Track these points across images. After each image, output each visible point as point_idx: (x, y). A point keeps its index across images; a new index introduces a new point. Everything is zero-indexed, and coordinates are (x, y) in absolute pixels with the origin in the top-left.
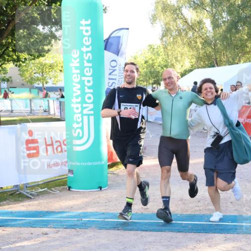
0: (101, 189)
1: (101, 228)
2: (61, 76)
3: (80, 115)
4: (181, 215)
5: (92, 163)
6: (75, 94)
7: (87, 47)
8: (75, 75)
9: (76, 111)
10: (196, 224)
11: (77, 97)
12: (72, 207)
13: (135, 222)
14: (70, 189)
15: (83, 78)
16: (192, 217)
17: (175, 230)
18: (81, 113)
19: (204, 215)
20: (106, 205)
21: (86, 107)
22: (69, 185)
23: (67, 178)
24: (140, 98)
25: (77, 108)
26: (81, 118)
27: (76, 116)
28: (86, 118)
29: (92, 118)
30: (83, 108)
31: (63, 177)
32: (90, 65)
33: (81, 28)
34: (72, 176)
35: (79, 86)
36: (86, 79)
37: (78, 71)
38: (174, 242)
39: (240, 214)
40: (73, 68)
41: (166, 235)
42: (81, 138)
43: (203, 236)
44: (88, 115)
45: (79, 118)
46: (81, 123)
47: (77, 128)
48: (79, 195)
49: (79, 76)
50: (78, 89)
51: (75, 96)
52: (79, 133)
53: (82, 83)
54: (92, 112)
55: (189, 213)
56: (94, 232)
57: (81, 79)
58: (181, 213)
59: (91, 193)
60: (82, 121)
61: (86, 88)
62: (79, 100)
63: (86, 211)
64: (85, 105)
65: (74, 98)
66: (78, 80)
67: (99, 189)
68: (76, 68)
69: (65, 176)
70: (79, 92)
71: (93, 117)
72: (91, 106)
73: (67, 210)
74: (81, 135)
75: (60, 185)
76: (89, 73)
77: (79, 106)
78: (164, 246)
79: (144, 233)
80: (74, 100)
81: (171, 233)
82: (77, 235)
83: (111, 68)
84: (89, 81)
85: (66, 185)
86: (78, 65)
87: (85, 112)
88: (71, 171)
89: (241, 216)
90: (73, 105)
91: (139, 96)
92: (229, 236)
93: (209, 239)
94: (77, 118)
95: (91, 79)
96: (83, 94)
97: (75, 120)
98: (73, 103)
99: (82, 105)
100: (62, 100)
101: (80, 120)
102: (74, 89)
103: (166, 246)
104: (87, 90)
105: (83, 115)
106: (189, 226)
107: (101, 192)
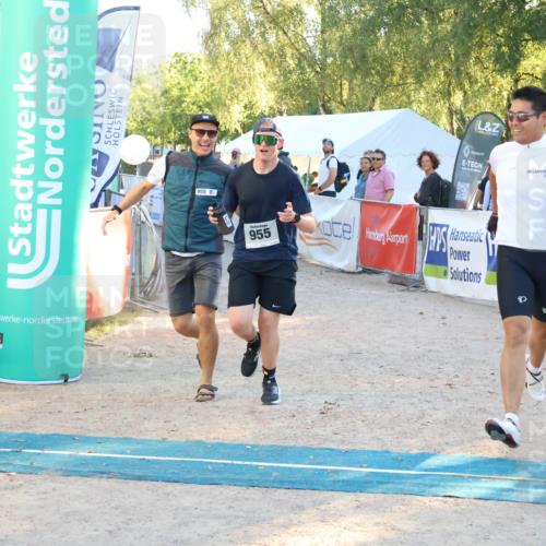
0: (66, 381)
1: (68, 473)
3: (29, 207)
4: (253, 446)
5: (49, 320)
6: (20, 157)
7: (59, 48)
8: (25, 113)
9: (20, 196)
10: (290, 468)
11: (25, 164)
13: (149, 461)
15: (43, 121)
16: (278, 453)
17: (241, 480)
18: (33, 201)
19: (305, 448)
20: (79, 419)
21: (46, 189)
25: (24, 190)
26: (30, 214)
27: (19, 207)
28: (42, 214)
29: (57, 214)
30: (38, 191)
32: (62, 90)
33: (47, 3)
34: (0, 346)
35: (31, 139)
36: (49, 123)
37: (32, 104)
38: (241, 510)
39: (385, 448)
40: (21, 96)
41: (221, 493)
42: (27, 260)
43: (306, 497)
44: (50, 208)
45: (26, 213)
46: (30, 225)
47: (21, 236)
49: (33, 114)
50: (29, 146)
51: (21, 162)
52: (24, 248)
53: (39, 131)
54: (58, 201)
55: (270, 443)
56: (52, 481)
57: (37, 121)
58: (252, 443)
60: (34, 221)
61: (48, 144)
62: (30, 170)
63: (30, 431)
64: (42, 184)
65: (19, 165)
66: (30, 125)
67: (62, 381)
68: (27, 96)
70: (31, 153)
71: (59, 212)
72: (58, 187)
74: (28, 253)
76: (57, 108)
77: (29, 184)
78: (218, 517)
79: (170, 487)
80: (18, 170)
81: (232, 488)
82: (13, 488)
84: (55, 129)
86: (33, 89)
87: (42, 199)
89: (387, 452)
90: (13, 182)
92: (364, 497)
93: (322, 503)
94: (22, 213)
95: (61, 123)
96: (40, 158)
97: (17, 216)
98: (14, 177)
99: (35, 183)
101: (27, 218)
102: (21, 145)
103: (225, 517)
104: (51, 150)
105: (36, 206)
106: (275, 474)
107: (64, 388)
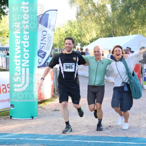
0: (33, 118)
2: (7, 40)
3: (19, 67)
4: (87, 136)
5: (27, 100)
6: (16, 53)
7: (26, 21)
8: (17, 40)
9: (17, 64)
11: (18, 55)
12: (12, 131)
13: (55, 141)
14: (12, 118)
15: (22, 42)
18: (21, 65)
20: (36, 129)
21: (24, 62)
22: (11, 115)
23: (9, 110)
24: (75, 60)
25: (18, 63)
26: (20, 69)
27: (17, 67)
28: (23, 69)
29: (28, 69)
30: (22, 63)
31: (7, 110)
32: (28, 33)
33: (22, 7)
34: (13, 108)
35: (19, 47)
36: (24, 42)
37: (19, 37)
39: (126, 136)
40: (16, 35)
42: (19, 83)
44: (26, 67)
45: (19, 69)
46: (20, 73)
47: (17, 76)
48: (17, 122)
49: (20, 40)
50: (19, 49)
51: (17, 54)
52: (19, 79)
53: (21, 45)
54: (28, 66)
57: (21, 42)
59: (25, 120)
60: (21, 72)
61: (24, 49)
62: (19, 57)
63: (22, 133)
64: (23, 61)
65: (16, 55)
66: (19, 43)
67: (32, 118)
68: (18, 35)
69: (8, 109)
70: (19, 52)
72: (28, 61)
73: (9, 133)
74: (20, 81)
75: (4, 115)
76: (26, 38)
77: (19, 61)
80: (16, 57)
83: (43, 36)
84: (26, 44)
85: (9, 115)
86: (19, 33)
87: (23, 65)
88: (12, 106)
90: (15, 60)
91: (74, 58)
94: (18, 69)
95: (28, 42)
96: (22, 53)
97: (16, 70)
98: (15, 59)
99: (21, 61)
100: (7, 56)
101: (19, 71)
102: (16, 49)
104: (25, 50)
105: (22, 67)
106: (92, 144)
107: (32, 120)
